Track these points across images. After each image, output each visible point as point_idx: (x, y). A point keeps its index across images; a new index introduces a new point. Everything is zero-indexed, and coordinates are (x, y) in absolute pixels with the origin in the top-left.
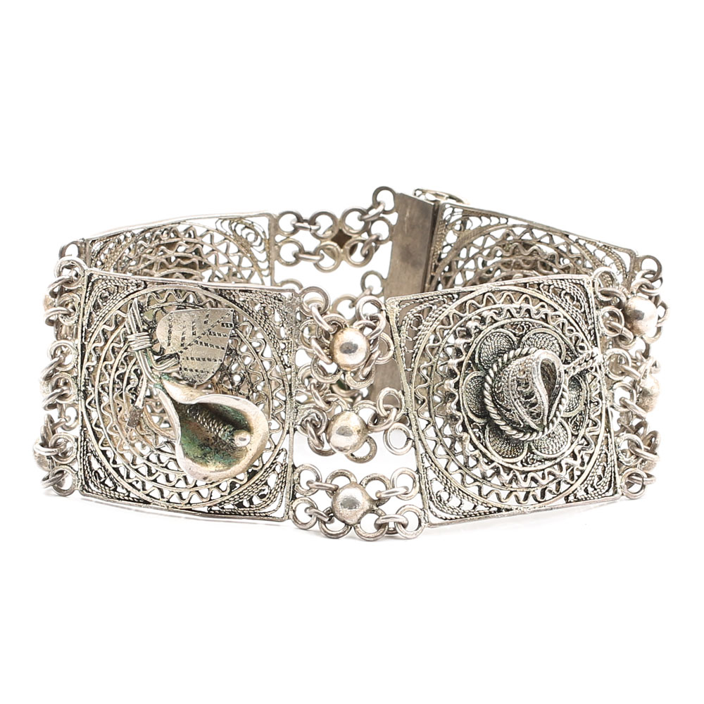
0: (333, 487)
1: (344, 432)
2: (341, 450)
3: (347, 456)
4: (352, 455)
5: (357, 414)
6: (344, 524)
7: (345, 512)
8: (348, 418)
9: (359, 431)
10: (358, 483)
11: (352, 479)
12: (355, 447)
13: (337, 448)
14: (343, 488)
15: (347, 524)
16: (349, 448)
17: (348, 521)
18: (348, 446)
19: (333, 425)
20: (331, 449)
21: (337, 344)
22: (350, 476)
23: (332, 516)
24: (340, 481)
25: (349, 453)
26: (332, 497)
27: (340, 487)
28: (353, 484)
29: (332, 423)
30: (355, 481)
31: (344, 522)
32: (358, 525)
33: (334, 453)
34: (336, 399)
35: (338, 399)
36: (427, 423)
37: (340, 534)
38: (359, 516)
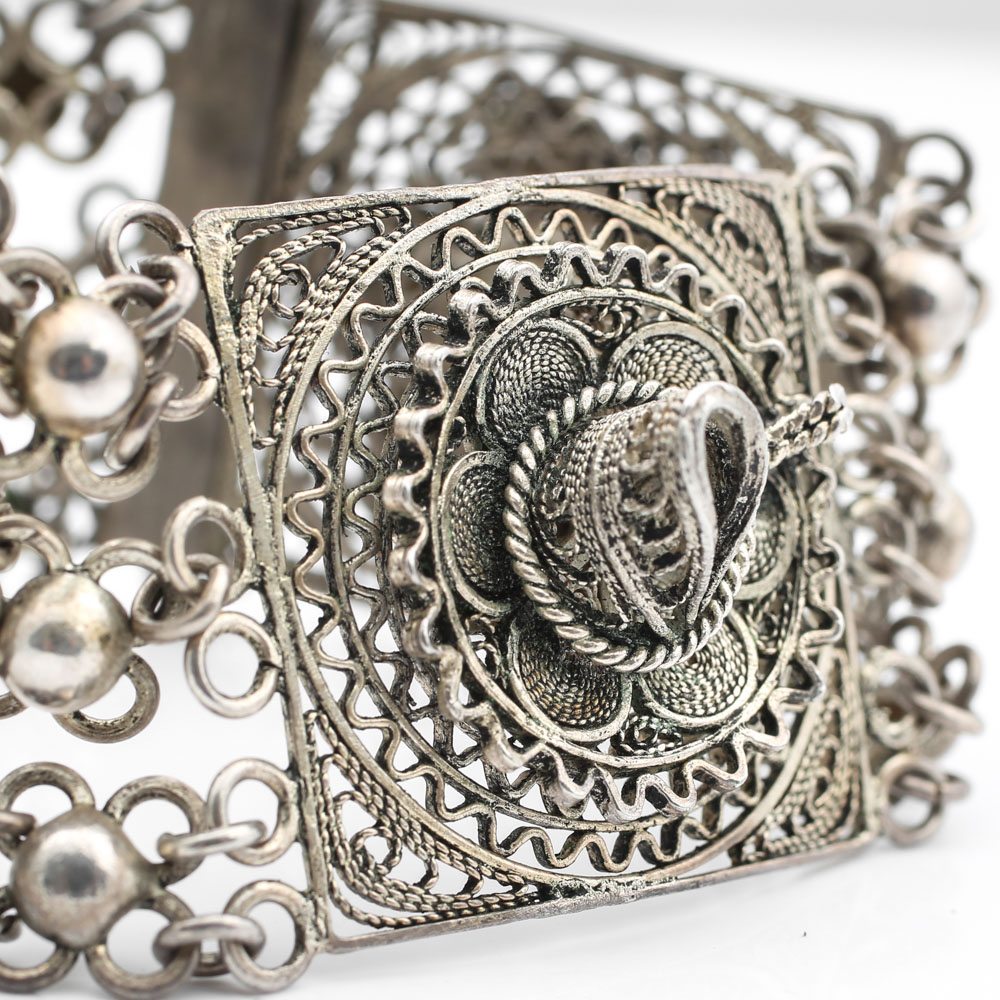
0: (17, 822)
1: (57, 640)
2: (44, 699)
3: (62, 720)
4: (78, 715)
5: (97, 582)
6: (49, 947)
7: (61, 906)
8: (70, 595)
9: (105, 640)
10: (100, 806)
11: (81, 796)
12: (92, 689)
13: (31, 693)
14: (51, 827)
15: (62, 947)
16: (70, 694)
17: (71, 937)
18: (66, 688)
19: (18, 618)
20: (11, 697)
21: (40, 349)
22: (71, 786)
23: (12, 919)
24: (43, 802)
25: (66, 711)
26: (12, 853)
27: (41, 820)
28: (81, 814)
29: (17, 611)
30: (87, 800)
31: (52, 937)
32: (101, 950)
33: (18, 708)
34: (29, 532)
35: (37, 534)
36: (321, 613)
37: (40, 977)
38: (104, 919)
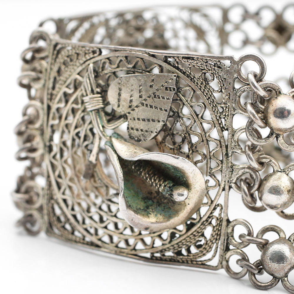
0: (263, 241)
1: (276, 191)
2: (272, 207)
3: (278, 213)
4: (282, 212)
5: (287, 175)
6: (272, 277)
7: (274, 266)
8: (279, 178)
9: (289, 191)
10: (287, 238)
11: (282, 235)
12: (286, 205)
13: (268, 205)
14: (273, 243)
15: (275, 277)
16: (279, 206)
17: (277, 275)
18: (279, 204)
19: (265, 184)
20: (263, 206)
21: (271, 109)
22: (279, 232)
23: (261, 269)
24: (271, 236)
25: (279, 210)
26: (262, 250)
27: (270, 241)
28: (282, 240)
29: (264, 182)
30: (284, 236)
31: (272, 275)
32: (286, 279)
33: (265, 209)
34: (269, 160)
35: (271, 161)
37: (268, 286)
38: (286, 270)
